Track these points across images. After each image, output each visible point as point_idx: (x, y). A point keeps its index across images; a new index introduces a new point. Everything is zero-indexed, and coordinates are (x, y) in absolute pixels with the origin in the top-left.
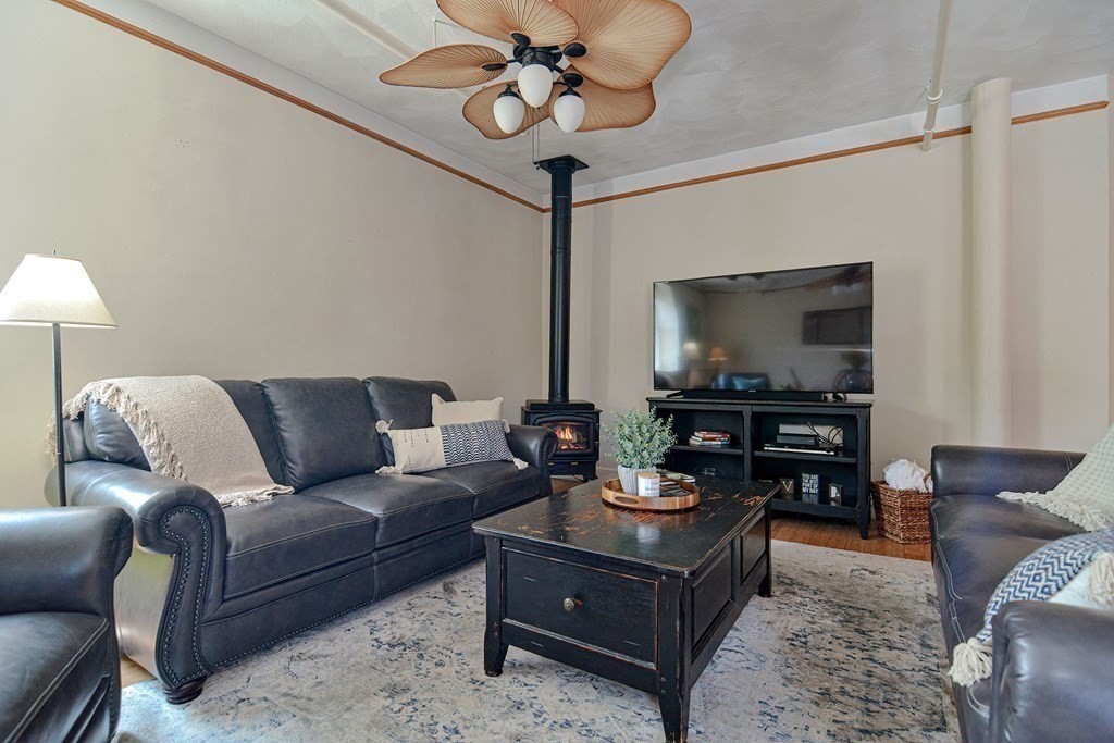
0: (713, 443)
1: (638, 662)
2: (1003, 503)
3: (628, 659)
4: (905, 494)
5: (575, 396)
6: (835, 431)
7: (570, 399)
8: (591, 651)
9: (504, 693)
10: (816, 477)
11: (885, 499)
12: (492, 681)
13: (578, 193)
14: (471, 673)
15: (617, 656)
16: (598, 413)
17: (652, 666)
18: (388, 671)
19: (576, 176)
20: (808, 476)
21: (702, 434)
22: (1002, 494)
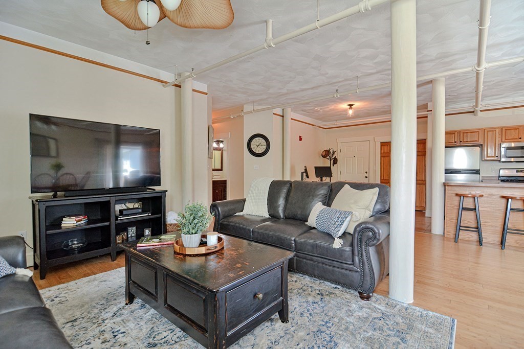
6: (136, 205)
10: (134, 228)
20: (131, 228)
21: (73, 219)
22: (237, 214)
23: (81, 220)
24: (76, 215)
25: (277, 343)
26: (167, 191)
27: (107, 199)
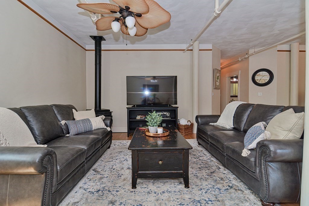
0: (143, 118)
1: (178, 172)
2: (211, 125)
3: (176, 172)
4: (185, 126)
5: (103, 107)
6: (168, 113)
7: (102, 108)
8: (166, 173)
9: (143, 191)
10: (165, 124)
11: (181, 127)
12: (136, 190)
13: (103, 47)
14: (129, 190)
15: (173, 172)
16: (111, 113)
17: (182, 171)
18: (104, 198)
19: (103, 42)
20: (163, 124)
21: (140, 116)
22: (210, 124)
23: (143, 117)
24: (141, 115)
25: (169, 192)
26: (178, 107)
27: (150, 109)
